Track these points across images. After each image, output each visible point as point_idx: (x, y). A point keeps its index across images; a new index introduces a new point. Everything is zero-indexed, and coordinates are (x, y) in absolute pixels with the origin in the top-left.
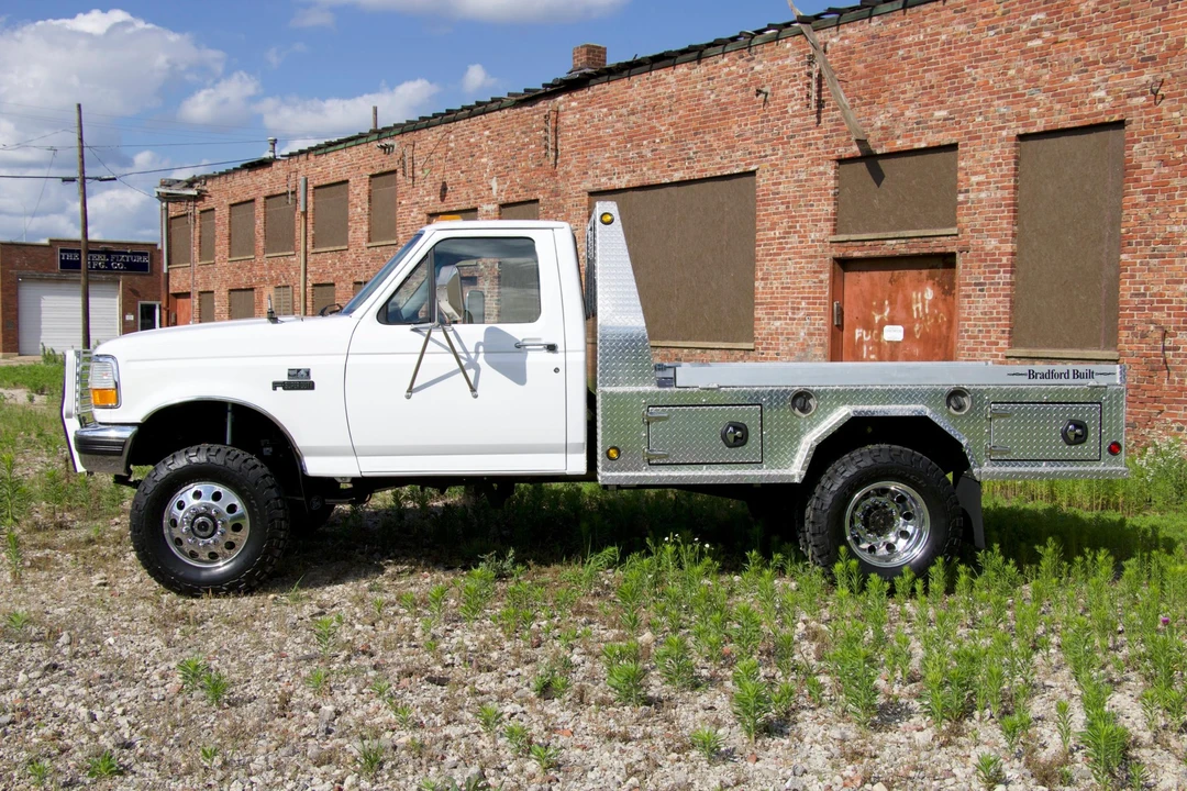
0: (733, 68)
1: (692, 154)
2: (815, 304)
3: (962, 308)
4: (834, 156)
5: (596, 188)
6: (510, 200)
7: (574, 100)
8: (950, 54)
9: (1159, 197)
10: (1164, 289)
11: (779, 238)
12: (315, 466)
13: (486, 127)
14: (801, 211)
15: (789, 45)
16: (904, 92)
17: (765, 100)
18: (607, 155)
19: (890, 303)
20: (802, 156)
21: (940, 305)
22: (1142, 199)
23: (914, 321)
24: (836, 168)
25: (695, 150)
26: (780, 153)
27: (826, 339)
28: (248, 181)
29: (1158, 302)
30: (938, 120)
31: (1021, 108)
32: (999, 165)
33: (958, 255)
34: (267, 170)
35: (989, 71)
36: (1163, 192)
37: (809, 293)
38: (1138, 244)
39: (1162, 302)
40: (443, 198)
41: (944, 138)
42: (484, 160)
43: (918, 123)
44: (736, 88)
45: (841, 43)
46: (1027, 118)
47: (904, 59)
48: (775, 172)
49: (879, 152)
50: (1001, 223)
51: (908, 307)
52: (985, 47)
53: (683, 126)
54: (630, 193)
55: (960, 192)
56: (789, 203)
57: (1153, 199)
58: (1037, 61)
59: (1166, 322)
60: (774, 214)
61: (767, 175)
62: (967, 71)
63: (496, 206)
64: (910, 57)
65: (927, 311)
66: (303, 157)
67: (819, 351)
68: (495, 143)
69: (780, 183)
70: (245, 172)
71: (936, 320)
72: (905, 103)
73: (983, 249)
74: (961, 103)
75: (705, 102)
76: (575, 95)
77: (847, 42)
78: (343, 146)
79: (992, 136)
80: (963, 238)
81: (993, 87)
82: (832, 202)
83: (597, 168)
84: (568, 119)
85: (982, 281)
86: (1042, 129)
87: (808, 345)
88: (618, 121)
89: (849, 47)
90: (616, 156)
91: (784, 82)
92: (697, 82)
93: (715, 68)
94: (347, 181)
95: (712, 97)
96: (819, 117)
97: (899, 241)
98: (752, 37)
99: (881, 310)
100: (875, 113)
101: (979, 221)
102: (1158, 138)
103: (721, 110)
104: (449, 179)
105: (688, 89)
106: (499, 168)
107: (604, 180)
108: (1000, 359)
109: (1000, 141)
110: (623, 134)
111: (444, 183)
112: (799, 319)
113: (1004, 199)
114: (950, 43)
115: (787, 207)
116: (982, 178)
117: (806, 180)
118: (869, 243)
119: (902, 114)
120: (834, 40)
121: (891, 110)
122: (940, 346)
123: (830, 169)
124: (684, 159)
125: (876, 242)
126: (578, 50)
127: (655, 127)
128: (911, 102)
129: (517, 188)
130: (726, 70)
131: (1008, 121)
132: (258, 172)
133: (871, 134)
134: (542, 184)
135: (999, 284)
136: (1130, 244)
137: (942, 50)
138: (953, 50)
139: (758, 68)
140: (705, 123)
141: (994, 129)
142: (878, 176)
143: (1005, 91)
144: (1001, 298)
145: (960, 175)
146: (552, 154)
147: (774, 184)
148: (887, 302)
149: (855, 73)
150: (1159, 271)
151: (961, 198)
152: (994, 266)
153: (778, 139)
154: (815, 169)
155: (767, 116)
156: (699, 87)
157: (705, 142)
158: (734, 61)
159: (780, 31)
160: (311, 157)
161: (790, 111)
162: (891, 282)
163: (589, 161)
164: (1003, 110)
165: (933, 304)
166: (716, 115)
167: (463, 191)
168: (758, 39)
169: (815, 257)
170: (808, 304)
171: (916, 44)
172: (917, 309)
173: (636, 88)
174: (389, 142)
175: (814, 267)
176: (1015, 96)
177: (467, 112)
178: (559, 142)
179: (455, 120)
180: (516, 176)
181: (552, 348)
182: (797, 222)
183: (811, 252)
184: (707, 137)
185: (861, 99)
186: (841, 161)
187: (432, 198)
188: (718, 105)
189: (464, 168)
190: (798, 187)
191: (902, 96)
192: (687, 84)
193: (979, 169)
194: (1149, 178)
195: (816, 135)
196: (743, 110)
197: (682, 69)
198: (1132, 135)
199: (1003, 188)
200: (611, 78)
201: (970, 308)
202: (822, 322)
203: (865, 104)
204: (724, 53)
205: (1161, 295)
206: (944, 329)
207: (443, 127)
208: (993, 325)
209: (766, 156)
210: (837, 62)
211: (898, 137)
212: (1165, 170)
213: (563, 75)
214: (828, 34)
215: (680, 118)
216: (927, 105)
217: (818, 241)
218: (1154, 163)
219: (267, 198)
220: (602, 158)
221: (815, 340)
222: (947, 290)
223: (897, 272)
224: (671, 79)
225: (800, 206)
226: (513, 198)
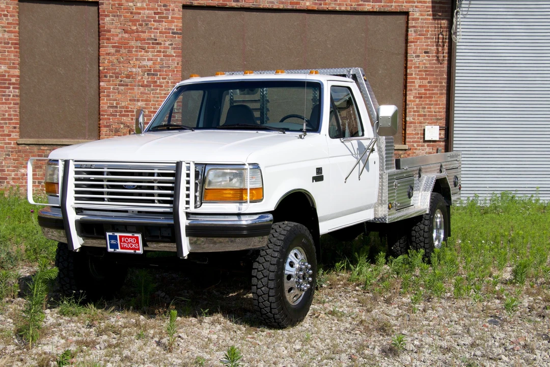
9: (123, 51)
10: (129, 104)
22: (113, 51)
29: (125, 111)
36: (125, 48)
38: (111, 77)
39: (127, 111)
50: (9, 55)
57: (119, 51)
59: (131, 123)
102: (121, 16)
108: (12, 145)
113: (11, 39)
135: (9, 96)
136: (106, 77)
144: (12, 105)
150: (125, 93)
152: (5, 83)
181: (373, 150)
194: (116, 39)
198: (104, 12)
199: (9, 32)
205: (127, 108)
212: (126, 35)
218: (119, 31)
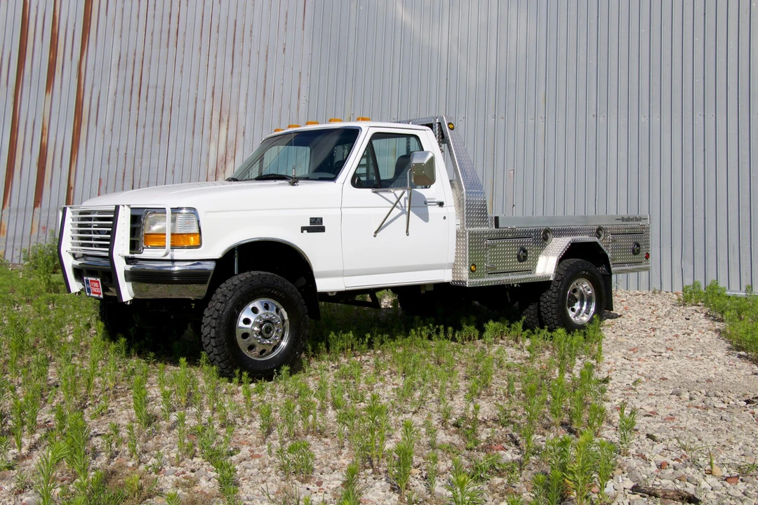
181: (441, 204)
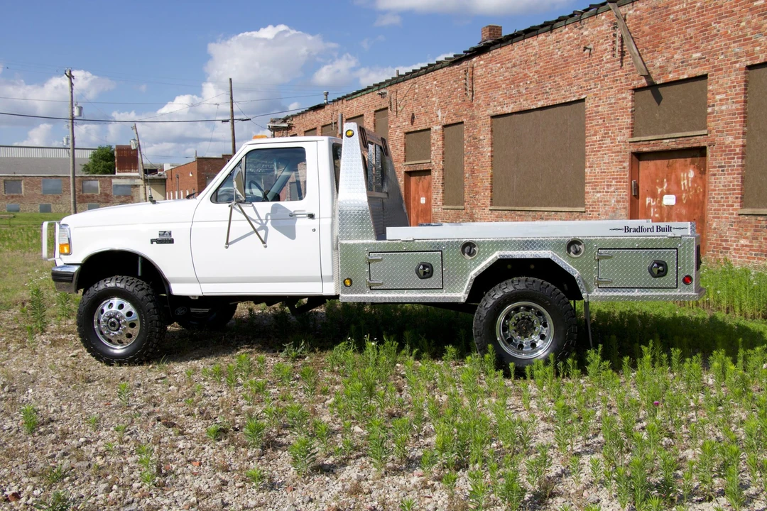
0: (571, 34)
1: (548, 90)
2: (620, 182)
3: (710, 183)
4: (631, 87)
5: (494, 114)
6: (448, 123)
7: (482, 60)
8: (703, 15)
11: (599, 141)
12: (177, 289)
13: (435, 79)
14: (612, 123)
15: (603, 17)
16: (673, 43)
17: (590, 54)
18: (501, 93)
19: (667, 181)
20: (612, 88)
21: (698, 181)
23: (682, 192)
24: (632, 94)
25: (550, 87)
26: (599, 86)
27: (627, 205)
28: (313, 117)
30: (695, 60)
31: (749, 48)
32: (734, 87)
33: (707, 148)
34: (323, 110)
35: (728, 24)
37: (617, 175)
40: (412, 123)
41: (699, 71)
42: (434, 99)
43: (682, 62)
44: (572, 47)
45: (634, 14)
46: (753, 54)
47: (673, 21)
48: (597, 99)
49: (658, 83)
50: (735, 126)
51: (678, 183)
52: (726, 8)
53: (543, 73)
54: (514, 116)
55: (709, 106)
56: (604, 118)
58: (761, 15)
60: (596, 125)
61: (592, 100)
62: (713, 25)
63: (440, 127)
64: (678, 19)
65: (690, 185)
66: (340, 102)
67: (623, 212)
68: (440, 88)
69: (599, 106)
70: (312, 112)
71: (696, 191)
72: (674, 49)
73: (724, 143)
74: (709, 47)
75: (556, 56)
76: (482, 57)
77: (638, 12)
78: (360, 94)
79: (729, 68)
80: (711, 136)
81: (730, 35)
82: (630, 117)
83: (495, 101)
84: (479, 72)
85: (723, 164)
86: (763, 61)
87: (617, 209)
88: (506, 72)
89: (640, 16)
90: (506, 93)
91: (601, 41)
92: (550, 45)
93: (560, 35)
94: (363, 115)
95: (559, 53)
96: (622, 62)
97: (671, 140)
98: (582, 13)
99: (662, 186)
100: (656, 58)
101: (721, 125)
103: (564, 61)
104: (416, 112)
105: (545, 49)
106: (442, 104)
107: (499, 108)
108: (735, 216)
109: (735, 71)
110: (509, 79)
111: (413, 114)
112: (611, 192)
113: (737, 109)
114: (702, 8)
115: (604, 121)
116: (723, 96)
117: (615, 103)
118: (653, 142)
119: (673, 57)
120: (631, 12)
121: (665, 55)
122: (698, 208)
123: (628, 95)
124: (543, 93)
125: (657, 141)
126: (484, 29)
127: (527, 74)
128: (678, 49)
129: (452, 115)
130: (567, 36)
131: (741, 57)
132: (318, 111)
133: (654, 71)
134: (465, 112)
135: (734, 166)
137: (698, 13)
138: (704, 13)
139: (586, 33)
140: (555, 70)
141: (731, 63)
142: (658, 98)
143: (738, 37)
144: (736, 176)
145: (709, 95)
146: (470, 94)
147: (596, 106)
148: (665, 180)
149: (644, 32)
151: (709, 110)
152: (731, 154)
153: (598, 78)
154: (620, 96)
155: (591, 63)
156: (551, 47)
157: (555, 82)
158: (571, 30)
159: (598, 9)
160: (344, 101)
161: (605, 59)
162: (668, 167)
163: (490, 97)
164: (737, 50)
165: (694, 180)
166: (562, 64)
167: (423, 118)
168: (585, 15)
169: (621, 152)
170: (617, 182)
171: (681, 10)
172: (684, 184)
173: (515, 51)
174: (383, 91)
175: (620, 158)
176: (745, 40)
177: (424, 70)
178: (474, 86)
179: (418, 76)
180: (451, 108)
181: (311, 216)
182: (610, 130)
183: (618, 149)
184: (557, 79)
185: (647, 49)
186: (636, 90)
187: (407, 123)
188: (562, 58)
189: (423, 104)
190: (610, 107)
191: (672, 45)
192: (544, 46)
193: (721, 90)
195: (621, 74)
196: (577, 60)
197: (542, 37)
199: (737, 102)
200: (502, 45)
201: (715, 182)
202: (625, 194)
203: (649, 52)
204: (565, 25)
206: (701, 197)
207: (412, 80)
208: (730, 194)
209: (591, 89)
210: (632, 26)
211: (670, 73)
213: (476, 45)
214: (627, 8)
215: (541, 67)
216: (688, 50)
217: (622, 142)
219: (323, 126)
220: (498, 95)
221: (621, 205)
222: (702, 171)
223: (671, 160)
224: (535, 43)
225: (611, 120)
226: (450, 122)
